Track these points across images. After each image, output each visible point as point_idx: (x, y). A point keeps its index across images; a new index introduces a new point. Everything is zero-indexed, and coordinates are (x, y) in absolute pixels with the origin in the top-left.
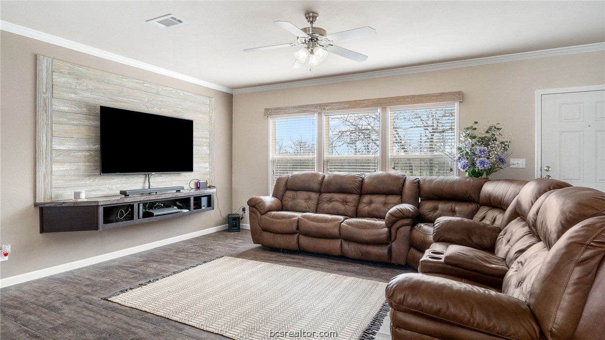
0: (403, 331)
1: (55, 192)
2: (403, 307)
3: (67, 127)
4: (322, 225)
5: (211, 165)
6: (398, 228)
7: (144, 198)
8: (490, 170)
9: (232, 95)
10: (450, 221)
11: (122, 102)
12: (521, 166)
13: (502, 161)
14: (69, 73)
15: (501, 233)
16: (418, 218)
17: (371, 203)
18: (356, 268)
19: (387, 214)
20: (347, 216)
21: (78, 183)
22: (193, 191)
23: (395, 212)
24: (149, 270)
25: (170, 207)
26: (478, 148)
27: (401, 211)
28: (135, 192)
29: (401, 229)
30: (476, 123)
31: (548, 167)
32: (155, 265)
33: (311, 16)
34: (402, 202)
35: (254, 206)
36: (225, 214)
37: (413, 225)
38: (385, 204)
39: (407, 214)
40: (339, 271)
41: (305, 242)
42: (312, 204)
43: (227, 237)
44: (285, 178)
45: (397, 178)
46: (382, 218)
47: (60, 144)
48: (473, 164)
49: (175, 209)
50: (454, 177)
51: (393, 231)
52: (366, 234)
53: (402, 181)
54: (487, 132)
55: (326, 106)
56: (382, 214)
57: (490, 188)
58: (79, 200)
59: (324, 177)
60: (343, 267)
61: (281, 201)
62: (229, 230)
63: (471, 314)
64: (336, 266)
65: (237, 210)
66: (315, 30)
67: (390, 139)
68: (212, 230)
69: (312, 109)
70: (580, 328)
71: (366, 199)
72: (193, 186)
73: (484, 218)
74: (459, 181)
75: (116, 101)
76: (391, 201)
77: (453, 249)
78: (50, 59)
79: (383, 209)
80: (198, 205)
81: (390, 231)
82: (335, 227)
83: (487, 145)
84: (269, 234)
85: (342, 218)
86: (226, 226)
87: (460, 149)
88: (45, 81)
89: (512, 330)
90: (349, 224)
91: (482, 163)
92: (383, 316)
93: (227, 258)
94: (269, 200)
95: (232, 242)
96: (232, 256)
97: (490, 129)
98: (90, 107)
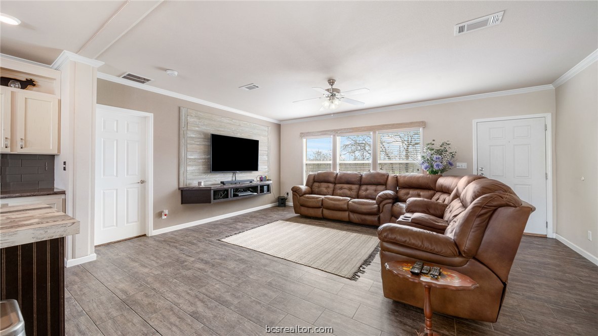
0: (387, 253)
1: (188, 182)
2: (386, 240)
3: (194, 146)
4: (337, 203)
5: (268, 167)
6: (384, 205)
7: (234, 186)
8: (443, 170)
9: (280, 125)
10: (416, 200)
11: (221, 131)
12: (464, 168)
13: (451, 164)
14: (195, 116)
15: (448, 207)
16: (397, 199)
17: (367, 190)
18: (359, 228)
19: (377, 196)
20: (352, 198)
21: (199, 177)
22: (258, 182)
23: (382, 195)
24: (238, 227)
25: (246, 191)
26: (435, 156)
27: (386, 195)
28: (228, 182)
29: (386, 205)
30: (434, 140)
31: (482, 168)
32: (241, 224)
33: (331, 82)
34: (386, 190)
35: (295, 192)
36: (277, 196)
37: (393, 203)
38: (376, 191)
39: (390, 197)
40: (348, 230)
41: (327, 213)
42: (330, 190)
43: (278, 210)
44: (313, 175)
45: (383, 175)
46: (374, 199)
47: (191, 155)
48: (432, 166)
49: (249, 193)
50: (420, 174)
51: (381, 207)
52: (364, 209)
53: (386, 177)
54: (441, 146)
55: (338, 131)
56: (374, 197)
57: (443, 181)
58: (201, 186)
59: (337, 174)
60: (350, 228)
61: (311, 189)
62: (279, 206)
63: (422, 243)
64: (346, 227)
65: (283, 194)
66: (334, 90)
67: (379, 149)
68: (269, 206)
69: (329, 133)
70: (480, 250)
71: (364, 187)
72: (258, 179)
73: (438, 199)
74: (423, 177)
75: (218, 131)
76: (379, 189)
77: (417, 215)
78: (186, 109)
79: (374, 194)
80: (262, 191)
81: (379, 207)
82: (345, 204)
83: (441, 154)
84: (304, 208)
85: (349, 198)
86: (277, 204)
87: (423, 157)
88: (184, 121)
89: (444, 251)
90: (353, 202)
91: (437, 165)
92: (375, 254)
93: (281, 221)
94: (304, 187)
95: (282, 212)
96: (283, 220)
97: (443, 144)
98: (205, 134)
